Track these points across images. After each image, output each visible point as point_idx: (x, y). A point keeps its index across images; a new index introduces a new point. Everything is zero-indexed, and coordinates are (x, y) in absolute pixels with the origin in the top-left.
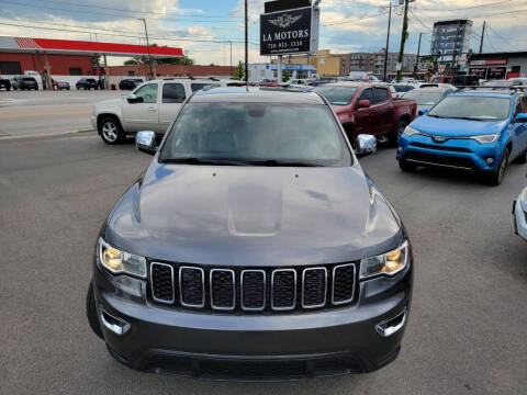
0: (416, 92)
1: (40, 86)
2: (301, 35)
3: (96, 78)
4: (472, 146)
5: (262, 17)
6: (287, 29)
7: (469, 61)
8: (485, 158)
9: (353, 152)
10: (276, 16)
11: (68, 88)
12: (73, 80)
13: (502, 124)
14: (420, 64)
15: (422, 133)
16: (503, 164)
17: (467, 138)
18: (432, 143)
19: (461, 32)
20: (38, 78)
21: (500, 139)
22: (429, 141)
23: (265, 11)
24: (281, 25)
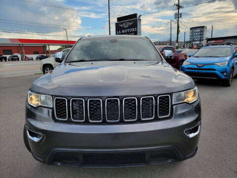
0: (186, 51)
1: (20, 59)
2: (133, 30)
3: (45, 55)
4: (216, 67)
5: (116, 24)
6: (127, 28)
7: (207, 42)
8: (222, 73)
9: (162, 56)
10: (122, 23)
11: (32, 60)
12: (35, 56)
13: (228, 58)
14: (185, 45)
15: (192, 64)
16: (231, 77)
17: (213, 64)
18: (197, 68)
19: (202, 31)
20: (19, 56)
21: (228, 65)
22: (196, 67)
23: (118, 21)
24: (125, 26)
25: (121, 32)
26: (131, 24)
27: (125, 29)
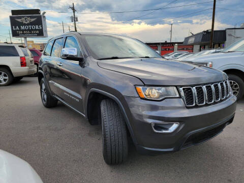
2: (37, 28)
5: (11, 17)
6: (28, 25)
10: (20, 18)
23: (12, 15)
24: (24, 22)
25: (20, 28)
26: (33, 20)
27: (25, 25)
